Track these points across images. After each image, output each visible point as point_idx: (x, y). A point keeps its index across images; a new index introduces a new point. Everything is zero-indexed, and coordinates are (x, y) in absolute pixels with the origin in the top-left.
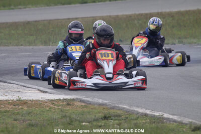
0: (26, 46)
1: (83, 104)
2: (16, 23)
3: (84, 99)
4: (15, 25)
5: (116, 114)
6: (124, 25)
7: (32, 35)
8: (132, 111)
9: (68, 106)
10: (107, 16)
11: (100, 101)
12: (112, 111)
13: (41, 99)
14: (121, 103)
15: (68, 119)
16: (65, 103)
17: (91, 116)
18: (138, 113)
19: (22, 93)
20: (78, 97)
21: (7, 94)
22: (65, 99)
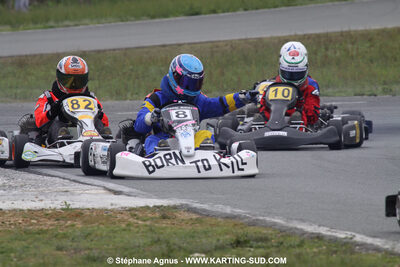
1: (194, 216)
3: (195, 205)
5: (259, 235)
8: (291, 229)
9: (164, 221)
11: (228, 210)
12: (251, 230)
13: (110, 207)
14: (269, 214)
15: (164, 246)
16: (157, 215)
17: (210, 240)
18: (303, 233)
19: (73, 194)
20: (184, 202)
21: (41, 197)
22: (158, 207)
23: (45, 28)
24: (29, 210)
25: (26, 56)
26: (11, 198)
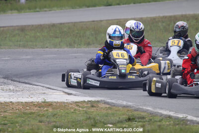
0: (51, 48)
1: (108, 106)
2: (41, 25)
3: (108, 101)
4: (41, 28)
5: (140, 116)
7: (57, 37)
8: (156, 113)
9: (93, 108)
11: (125, 103)
12: (136, 113)
13: (66, 101)
14: (145, 105)
15: (92, 121)
16: (89, 105)
17: (116, 118)
18: (162, 115)
19: (47, 94)
20: (103, 99)
21: (33, 96)
22: (90, 101)
24: (26, 102)
25: (25, 26)
26: (17, 96)
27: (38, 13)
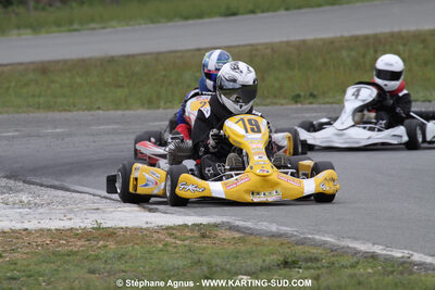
0: (108, 110)
1: (237, 235)
2: (83, 60)
3: (237, 223)
4: (83, 66)
5: (309, 255)
6: (320, 61)
7: (120, 86)
8: (343, 247)
9: (204, 240)
10: (282, 42)
11: (274, 228)
12: (299, 250)
13: (145, 226)
14: (318, 232)
15: (205, 268)
16: (197, 234)
17: (255, 260)
18: (356, 252)
19: (104, 212)
20: (225, 219)
21: (71, 216)
22: (197, 225)
23: (70, 31)
24: (56, 229)
25: (49, 62)
26: (38, 216)
27: (75, 33)
